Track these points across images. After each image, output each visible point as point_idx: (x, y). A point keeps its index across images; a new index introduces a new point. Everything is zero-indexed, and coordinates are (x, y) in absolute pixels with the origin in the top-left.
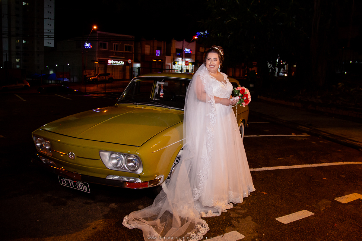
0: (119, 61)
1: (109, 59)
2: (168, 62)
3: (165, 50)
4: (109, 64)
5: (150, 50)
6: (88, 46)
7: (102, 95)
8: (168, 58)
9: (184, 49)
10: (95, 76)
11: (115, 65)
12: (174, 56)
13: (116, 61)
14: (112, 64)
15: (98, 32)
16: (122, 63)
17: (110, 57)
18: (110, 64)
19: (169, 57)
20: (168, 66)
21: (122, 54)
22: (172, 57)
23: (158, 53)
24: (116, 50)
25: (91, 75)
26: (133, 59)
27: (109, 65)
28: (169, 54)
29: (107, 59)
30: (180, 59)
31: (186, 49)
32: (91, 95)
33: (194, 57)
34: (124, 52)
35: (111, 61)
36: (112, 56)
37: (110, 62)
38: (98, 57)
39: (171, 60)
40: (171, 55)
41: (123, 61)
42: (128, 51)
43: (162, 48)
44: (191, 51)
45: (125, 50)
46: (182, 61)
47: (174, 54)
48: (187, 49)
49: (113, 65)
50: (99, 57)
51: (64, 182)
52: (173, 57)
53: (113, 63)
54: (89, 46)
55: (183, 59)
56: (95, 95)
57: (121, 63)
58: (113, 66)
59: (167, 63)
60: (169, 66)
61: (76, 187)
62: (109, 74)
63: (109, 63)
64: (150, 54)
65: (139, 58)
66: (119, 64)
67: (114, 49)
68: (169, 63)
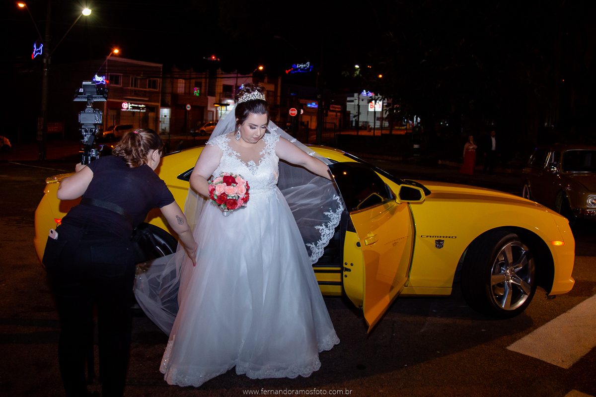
1: (124, 101)
2: (211, 106)
3: (207, 87)
4: (123, 110)
5: (185, 87)
6: (101, 81)
8: (211, 99)
9: (238, 86)
11: (132, 111)
12: (220, 96)
13: (135, 104)
14: (129, 110)
16: (143, 107)
17: (124, 97)
18: (125, 110)
19: (213, 98)
20: (212, 113)
21: (144, 94)
22: (218, 97)
23: (197, 91)
26: (160, 102)
28: (212, 94)
29: (121, 101)
34: (147, 90)
35: (127, 104)
36: (129, 96)
39: (216, 102)
40: (216, 95)
41: (144, 105)
42: (153, 88)
43: (203, 85)
45: (148, 88)
47: (220, 93)
52: (218, 99)
53: (130, 108)
54: (103, 81)
58: (129, 113)
59: (209, 108)
63: (124, 107)
64: (185, 93)
65: (168, 99)
66: (138, 109)
67: (132, 86)
68: (213, 107)
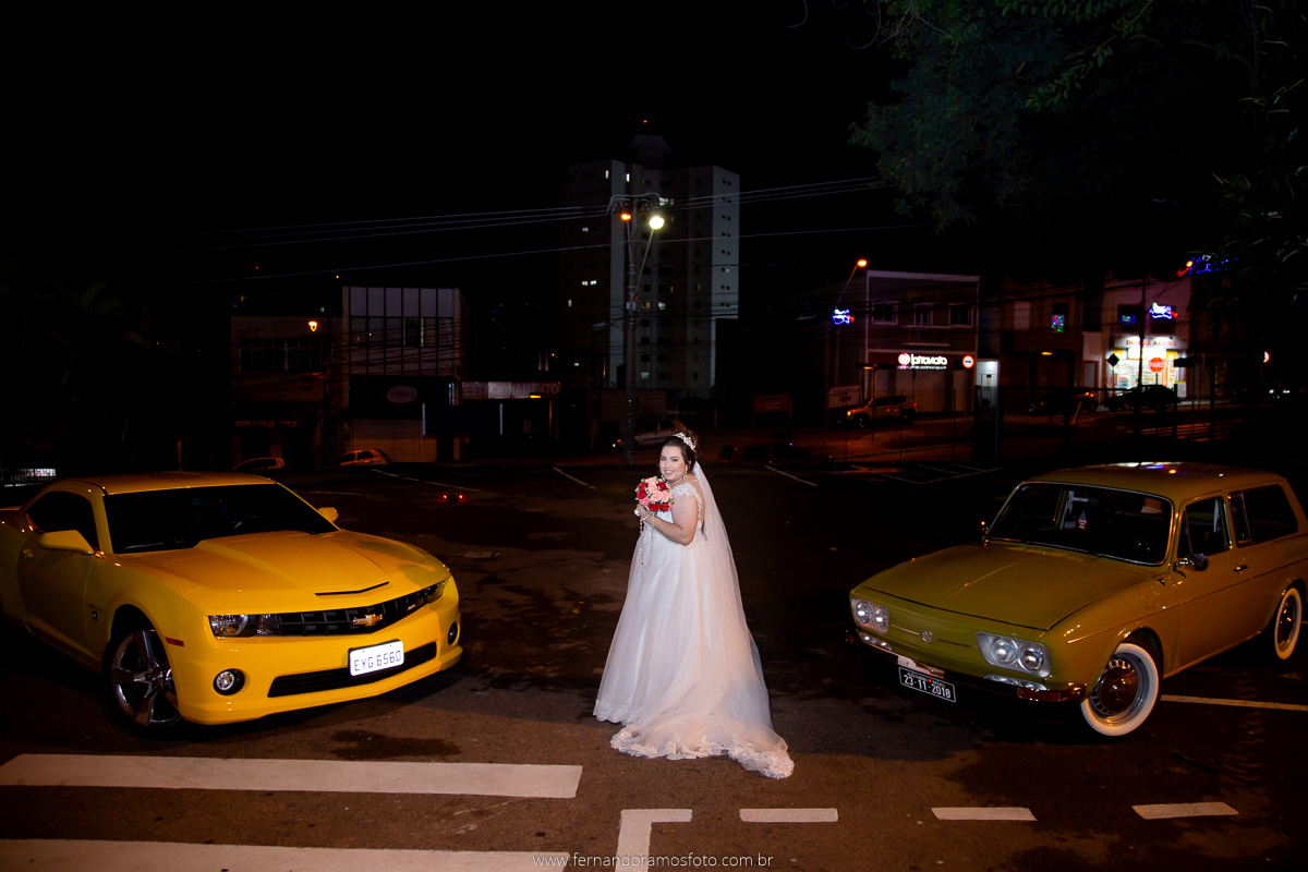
0: (930, 356)
1: (901, 351)
2: (1091, 353)
3: (1082, 315)
4: (901, 367)
5: (1032, 318)
7: (893, 470)
8: (1091, 339)
9: (1147, 306)
10: (863, 406)
11: (919, 370)
12: (1111, 329)
13: (922, 355)
14: (912, 367)
15: (871, 273)
16: (942, 361)
17: (904, 344)
18: (905, 367)
19: (1097, 335)
20: (1093, 365)
21: (941, 336)
22: (1107, 333)
23: (1058, 322)
24: (921, 322)
25: (849, 403)
26: (978, 353)
27: (902, 370)
28: (1094, 325)
29: (896, 351)
30: (1135, 339)
31: (1155, 305)
32: (863, 470)
33: (1185, 330)
34: (950, 327)
35: (907, 357)
36: (911, 341)
37: (904, 359)
38: (869, 347)
39: (1103, 344)
40: (1104, 328)
41: (943, 356)
42: (962, 323)
43: (1072, 308)
44: (1173, 310)
45: (952, 323)
46: (1141, 347)
47: (1112, 324)
48: (1160, 305)
49: (914, 370)
50: (873, 348)
51: (909, 681)
52: (1108, 336)
53: (913, 363)
54: (845, 319)
55: (1145, 341)
56: (873, 472)
57: (938, 363)
58: (914, 373)
59: (1087, 357)
60: (1096, 363)
61: (930, 690)
62: (902, 399)
63: (903, 362)
64: (1031, 328)
65: (995, 342)
66: (932, 365)
67: (918, 321)
68: (1096, 354)
